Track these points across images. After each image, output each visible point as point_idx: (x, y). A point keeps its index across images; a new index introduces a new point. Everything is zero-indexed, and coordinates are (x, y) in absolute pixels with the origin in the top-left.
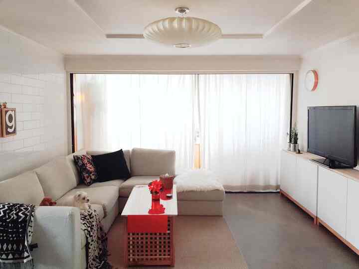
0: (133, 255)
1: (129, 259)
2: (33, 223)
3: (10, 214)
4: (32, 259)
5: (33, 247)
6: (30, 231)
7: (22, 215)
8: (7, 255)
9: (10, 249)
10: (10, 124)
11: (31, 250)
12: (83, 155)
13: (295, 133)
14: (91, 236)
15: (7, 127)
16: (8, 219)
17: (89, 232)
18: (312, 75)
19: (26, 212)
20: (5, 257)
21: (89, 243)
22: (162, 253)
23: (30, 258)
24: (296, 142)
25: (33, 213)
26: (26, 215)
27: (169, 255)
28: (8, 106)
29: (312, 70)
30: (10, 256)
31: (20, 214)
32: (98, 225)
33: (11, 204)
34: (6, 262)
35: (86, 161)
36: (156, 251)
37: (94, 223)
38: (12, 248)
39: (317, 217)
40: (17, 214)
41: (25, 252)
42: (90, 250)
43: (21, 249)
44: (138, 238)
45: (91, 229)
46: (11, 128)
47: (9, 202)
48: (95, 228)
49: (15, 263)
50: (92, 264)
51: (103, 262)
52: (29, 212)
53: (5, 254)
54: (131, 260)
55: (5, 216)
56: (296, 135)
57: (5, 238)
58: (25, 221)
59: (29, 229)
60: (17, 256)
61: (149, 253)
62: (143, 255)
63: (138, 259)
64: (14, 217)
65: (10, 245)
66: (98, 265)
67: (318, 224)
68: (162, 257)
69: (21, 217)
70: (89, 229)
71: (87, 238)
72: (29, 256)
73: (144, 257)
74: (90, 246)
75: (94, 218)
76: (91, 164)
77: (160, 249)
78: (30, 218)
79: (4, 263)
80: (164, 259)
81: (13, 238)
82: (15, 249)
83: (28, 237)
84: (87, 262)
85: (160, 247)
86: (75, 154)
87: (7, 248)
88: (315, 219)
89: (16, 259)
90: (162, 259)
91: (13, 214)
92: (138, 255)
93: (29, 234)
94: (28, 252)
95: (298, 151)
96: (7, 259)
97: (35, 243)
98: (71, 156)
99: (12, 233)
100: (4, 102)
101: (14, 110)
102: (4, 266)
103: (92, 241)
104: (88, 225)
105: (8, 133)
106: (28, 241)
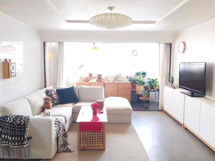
0: (83, 144)
1: (80, 146)
2: (29, 125)
3: (16, 121)
4: (29, 145)
5: (29, 138)
6: (27, 130)
7: (23, 121)
8: (15, 143)
9: (16, 140)
10: (13, 71)
11: (28, 140)
12: (52, 89)
13: (172, 77)
14: (59, 133)
15: (12, 72)
16: (15, 123)
17: (59, 131)
18: (182, 44)
19: (25, 120)
20: (14, 144)
21: (59, 137)
22: (99, 143)
23: (28, 144)
24: (173, 82)
25: (29, 120)
26: (25, 121)
27: (102, 144)
28: (12, 61)
29: (183, 41)
30: (16, 144)
31: (22, 121)
32: (63, 128)
33: (16, 115)
34: (14, 147)
35: (53, 92)
36: (95, 142)
37: (61, 127)
38: (17, 139)
39: (184, 124)
40: (20, 121)
41: (25, 142)
42: (59, 141)
43: (22, 140)
44: (85, 135)
45: (60, 129)
46: (13, 73)
47: (15, 114)
48: (61, 129)
49: (19, 148)
50: (60, 149)
51: (66, 148)
52: (26, 120)
53: (14, 143)
54: (82, 146)
55: (13, 121)
56: (173, 78)
57: (14, 134)
58: (24, 124)
59: (27, 129)
60: (20, 143)
61: (91, 143)
62: (88, 144)
63: (85, 146)
64: (18, 122)
65: (16, 138)
66: (63, 149)
67: (184, 127)
68: (99, 145)
69: (22, 122)
70: (58, 129)
71: (57, 134)
72: (27, 143)
73: (89, 145)
74: (59, 139)
75: (61, 124)
76: (56, 94)
77: (98, 141)
78: (28, 123)
79: (13, 148)
80: (100, 146)
81: (18, 134)
82: (19, 140)
83: (27, 133)
84: (58, 148)
85: (98, 139)
86: (47, 88)
87: (15, 139)
88: (183, 125)
89: (19, 145)
90: (99, 146)
91: (18, 121)
92: (85, 144)
93: (27, 132)
94: (26, 141)
95: (174, 87)
96: (14, 145)
97: (30, 136)
98: (45, 90)
99: (17, 131)
100: (9, 58)
101: (15, 63)
102: (13, 149)
103: (60, 136)
104: (58, 127)
105: (12, 76)
106: (26, 135)
